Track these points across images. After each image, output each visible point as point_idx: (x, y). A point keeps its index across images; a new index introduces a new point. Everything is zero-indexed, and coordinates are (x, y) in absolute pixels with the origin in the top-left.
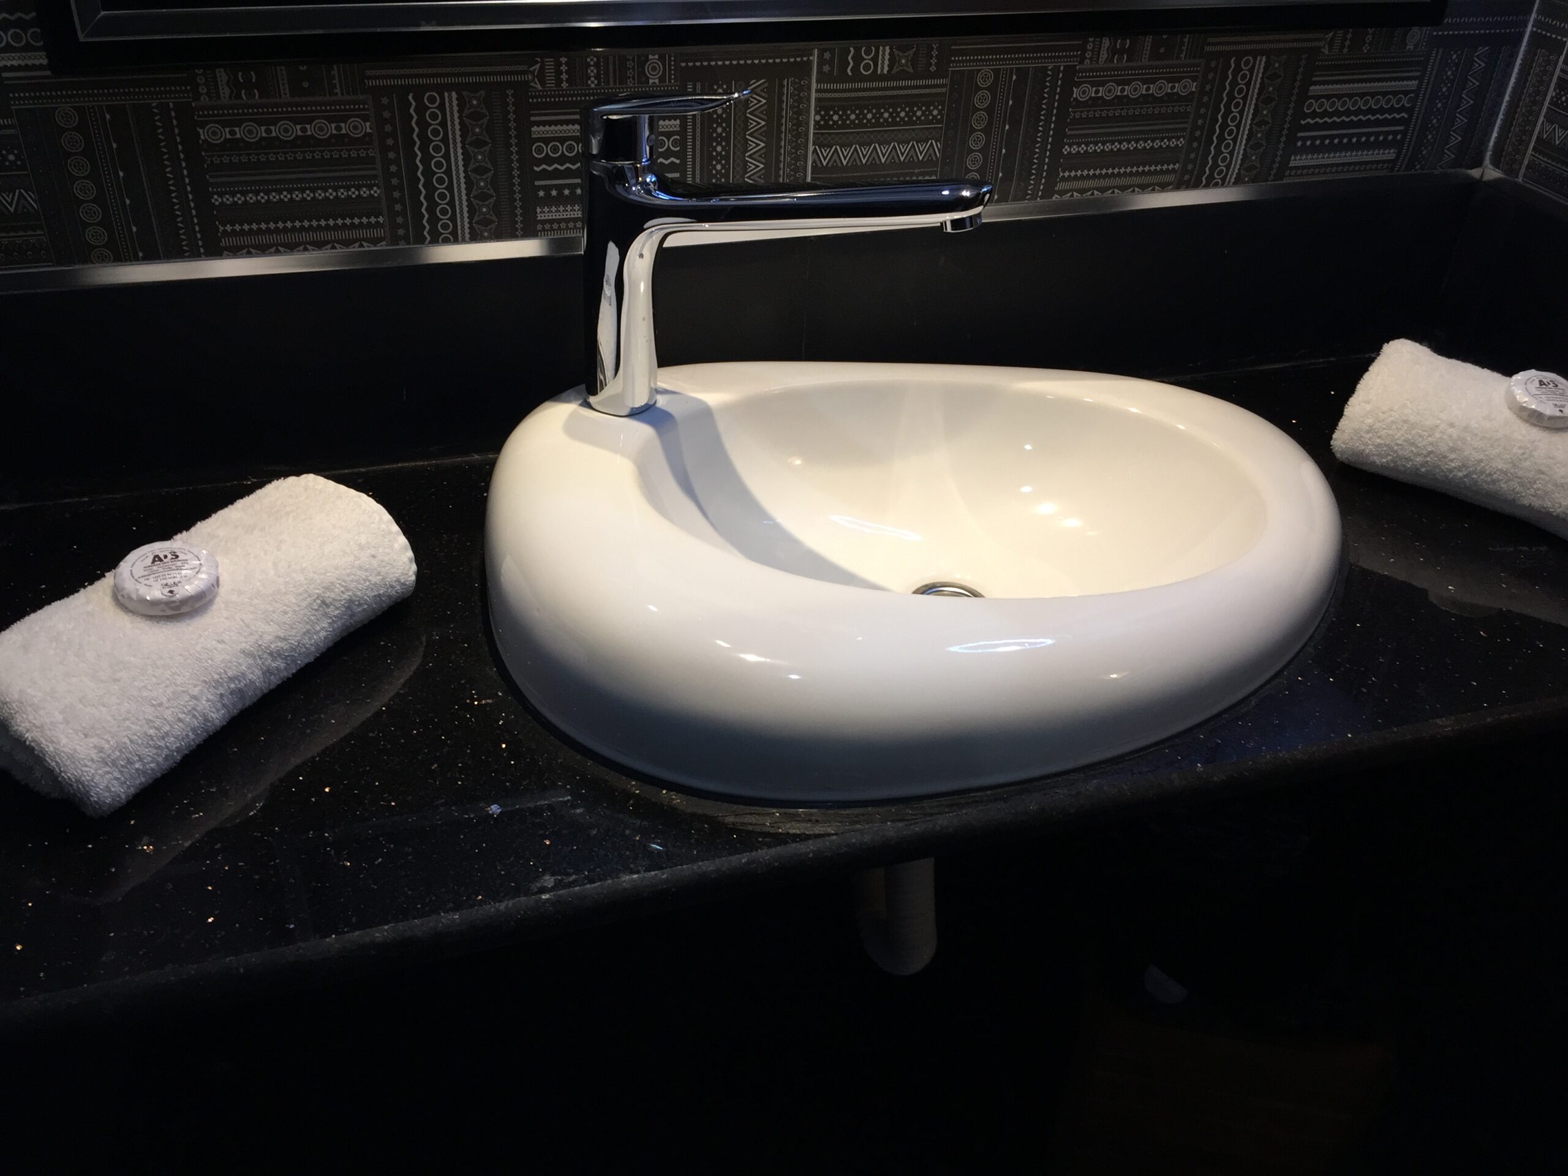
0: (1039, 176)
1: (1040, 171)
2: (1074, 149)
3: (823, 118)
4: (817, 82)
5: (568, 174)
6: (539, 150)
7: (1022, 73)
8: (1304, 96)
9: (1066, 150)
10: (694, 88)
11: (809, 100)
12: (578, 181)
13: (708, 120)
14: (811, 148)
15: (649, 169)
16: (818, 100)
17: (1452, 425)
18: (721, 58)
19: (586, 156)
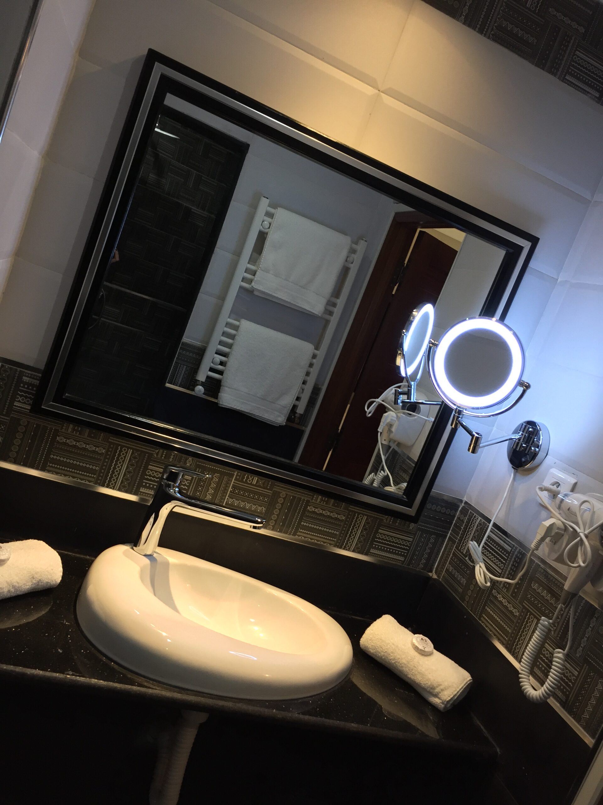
0: (293, 528)
1: (293, 526)
2: (305, 524)
3: (233, 490)
4: (234, 480)
5: (154, 481)
6: (149, 472)
7: (294, 497)
8: (377, 532)
9: (302, 523)
10: (199, 470)
11: (230, 484)
12: (157, 484)
13: (200, 480)
14: (227, 497)
15: (178, 487)
16: (233, 485)
17: (393, 644)
18: (209, 465)
19: (162, 478)
